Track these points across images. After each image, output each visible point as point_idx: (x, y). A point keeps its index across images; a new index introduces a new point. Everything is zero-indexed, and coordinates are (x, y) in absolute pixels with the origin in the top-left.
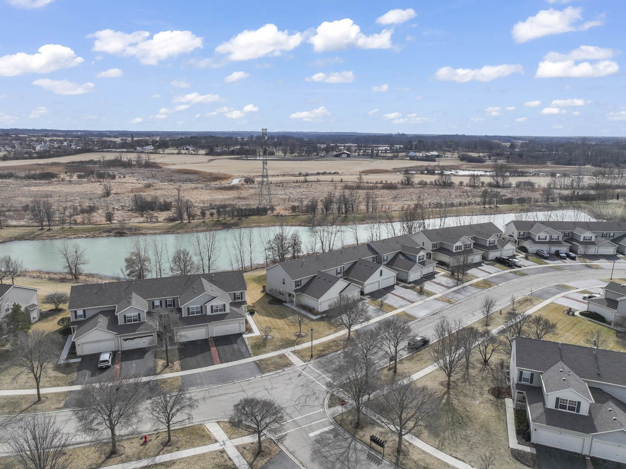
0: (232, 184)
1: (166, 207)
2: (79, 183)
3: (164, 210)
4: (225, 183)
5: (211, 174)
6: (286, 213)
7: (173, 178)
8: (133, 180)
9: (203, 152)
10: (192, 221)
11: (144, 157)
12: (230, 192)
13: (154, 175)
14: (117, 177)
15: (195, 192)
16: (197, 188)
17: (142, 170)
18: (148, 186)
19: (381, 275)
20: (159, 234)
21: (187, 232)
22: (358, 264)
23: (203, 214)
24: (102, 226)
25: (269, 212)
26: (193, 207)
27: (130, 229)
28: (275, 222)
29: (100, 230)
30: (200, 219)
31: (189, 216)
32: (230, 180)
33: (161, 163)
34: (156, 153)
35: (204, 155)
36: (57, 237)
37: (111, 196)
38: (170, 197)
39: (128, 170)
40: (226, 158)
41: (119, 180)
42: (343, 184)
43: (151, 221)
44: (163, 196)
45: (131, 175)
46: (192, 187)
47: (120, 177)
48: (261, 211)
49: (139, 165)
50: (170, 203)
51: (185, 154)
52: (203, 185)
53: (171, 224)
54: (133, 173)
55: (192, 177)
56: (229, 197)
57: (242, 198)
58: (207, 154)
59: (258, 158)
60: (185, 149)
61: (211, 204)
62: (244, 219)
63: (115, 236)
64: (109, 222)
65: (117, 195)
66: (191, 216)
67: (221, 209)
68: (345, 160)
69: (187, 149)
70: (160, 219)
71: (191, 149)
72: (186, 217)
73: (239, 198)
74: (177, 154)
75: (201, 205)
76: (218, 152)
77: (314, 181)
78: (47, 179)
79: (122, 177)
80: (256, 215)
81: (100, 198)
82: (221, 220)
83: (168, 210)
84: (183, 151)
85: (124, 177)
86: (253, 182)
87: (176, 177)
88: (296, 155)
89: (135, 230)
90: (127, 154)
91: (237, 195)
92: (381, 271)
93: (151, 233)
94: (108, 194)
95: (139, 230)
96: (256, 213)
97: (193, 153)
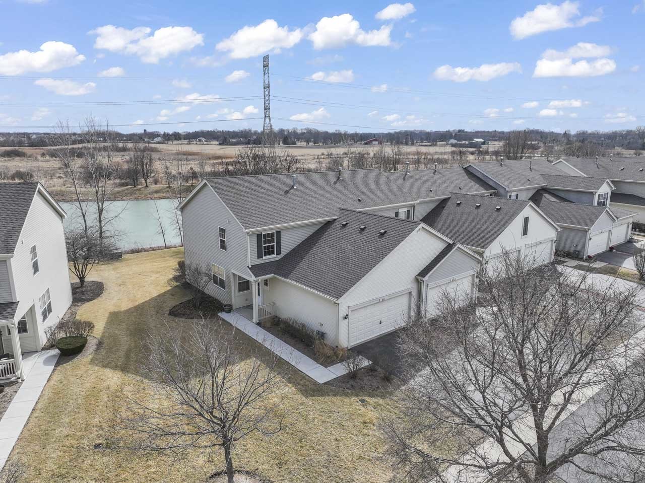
4: (227, 161)
9: (216, 142)
10: (152, 186)
19: (525, 232)
22: (450, 207)
51: (197, 144)
53: (117, 189)
54: (124, 155)
58: (219, 144)
69: (199, 140)
71: (203, 141)
74: (187, 144)
76: (232, 142)
84: (194, 142)
88: (321, 144)
92: (526, 220)
97: (206, 143)
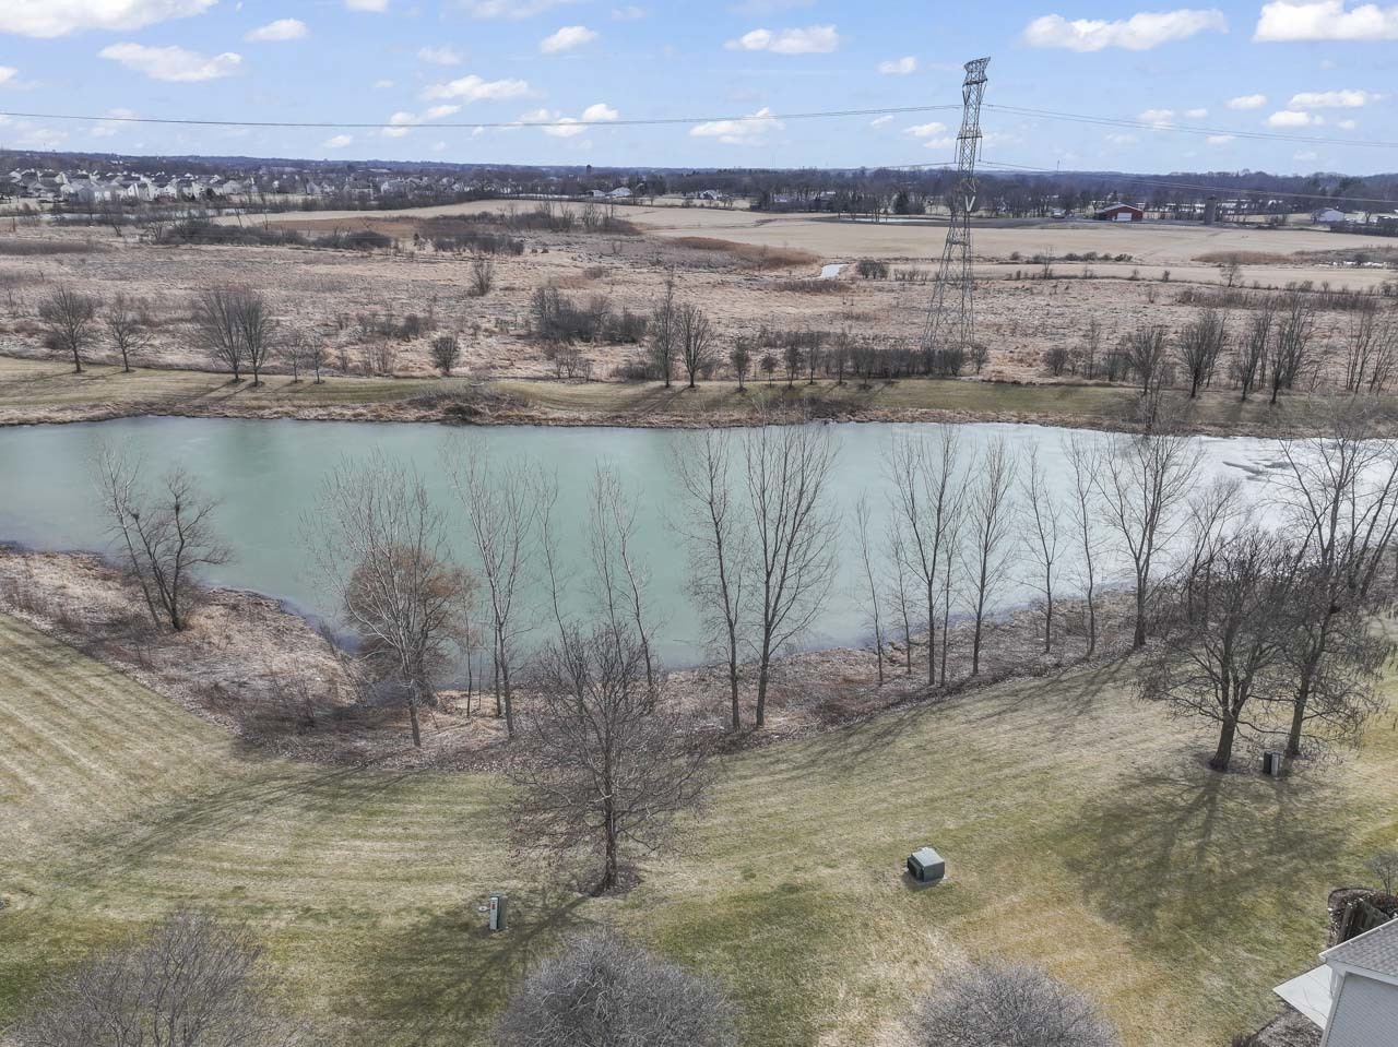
0: (823, 277)
1: (628, 331)
2: (430, 261)
3: (620, 342)
4: (801, 274)
5: (763, 251)
6: (1026, 375)
7: (665, 258)
8: (565, 258)
9: (745, 204)
10: (703, 385)
11: (602, 211)
12: (819, 299)
13: (617, 249)
14: (527, 250)
15: (718, 294)
16: (723, 283)
17: (595, 238)
18: (596, 274)
20: (587, 424)
21: (680, 425)
23: (740, 361)
24: (414, 382)
25: (968, 368)
26: (707, 336)
27: (496, 400)
28: (997, 408)
29: (401, 395)
30: (726, 378)
31: (693, 364)
32: (816, 267)
33: (641, 224)
34: (635, 204)
35: (747, 210)
36: (266, 412)
37: (491, 295)
38: (648, 304)
39: (562, 237)
40: (801, 219)
41: (531, 258)
42: (1173, 290)
43: (570, 377)
44: (629, 300)
45: (564, 247)
46: (712, 281)
47: (534, 251)
48: (940, 363)
49: (591, 226)
50: (643, 321)
51: (702, 206)
52: (740, 277)
53: (630, 391)
54: (569, 244)
55: (715, 256)
56: (818, 311)
57: (858, 318)
58: (753, 209)
59: (881, 221)
60: (702, 196)
61: (764, 331)
62: (878, 386)
63: (442, 422)
64: (438, 372)
65: (507, 293)
66: (700, 367)
67: (800, 347)
68: (1129, 228)
69: (707, 197)
70: (599, 371)
71: (715, 198)
72: (681, 367)
73: (848, 317)
74: (683, 207)
75: (734, 331)
76: (780, 204)
77: (1075, 277)
78: (364, 249)
79: (540, 251)
80: (921, 375)
81: (459, 298)
82: (800, 389)
83: (634, 341)
84: (697, 202)
85: (545, 251)
86: (884, 274)
87: (675, 254)
88: (984, 215)
89: (512, 403)
90: (571, 203)
91: (840, 309)
93: (559, 419)
94: (483, 288)
95: (525, 406)
96: (922, 369)
97: (721, 204)
